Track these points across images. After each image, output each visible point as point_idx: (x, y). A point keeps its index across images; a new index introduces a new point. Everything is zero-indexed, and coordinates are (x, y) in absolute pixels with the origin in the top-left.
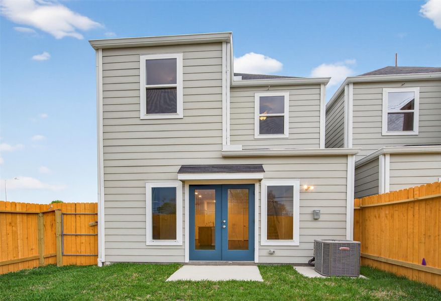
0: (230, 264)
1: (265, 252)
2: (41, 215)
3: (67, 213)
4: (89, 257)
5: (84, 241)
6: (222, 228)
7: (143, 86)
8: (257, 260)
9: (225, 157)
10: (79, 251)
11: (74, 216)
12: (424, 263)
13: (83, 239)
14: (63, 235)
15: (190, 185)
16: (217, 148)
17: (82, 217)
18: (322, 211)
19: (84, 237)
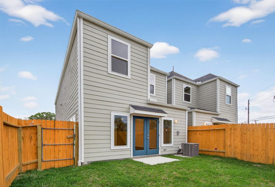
0: (150, 157)
1: (163, 150)
2: (21, 129)
3: (47, 128)
4: (66, 161)
5: (61, 149)
6: (147, 138)
7: (110, 54)
8: (160, 154)
9: (149, 104)
10: (58, 157)
11: (53, 131)
12: (216, 149)
13: (61, 148)
14: (43, 145)
15: (133, 116)
16: (145, 98)
17: (60, 131)
18: (180, 131)
19: (62, 146)
